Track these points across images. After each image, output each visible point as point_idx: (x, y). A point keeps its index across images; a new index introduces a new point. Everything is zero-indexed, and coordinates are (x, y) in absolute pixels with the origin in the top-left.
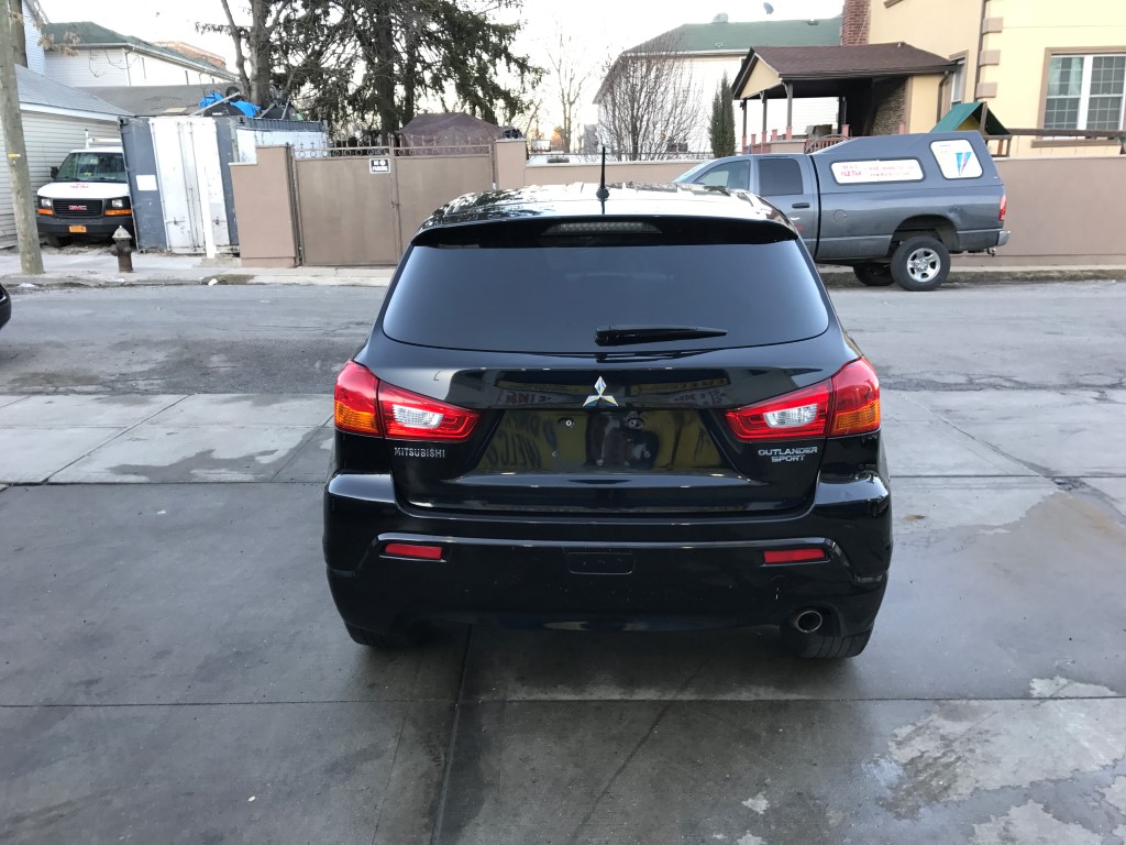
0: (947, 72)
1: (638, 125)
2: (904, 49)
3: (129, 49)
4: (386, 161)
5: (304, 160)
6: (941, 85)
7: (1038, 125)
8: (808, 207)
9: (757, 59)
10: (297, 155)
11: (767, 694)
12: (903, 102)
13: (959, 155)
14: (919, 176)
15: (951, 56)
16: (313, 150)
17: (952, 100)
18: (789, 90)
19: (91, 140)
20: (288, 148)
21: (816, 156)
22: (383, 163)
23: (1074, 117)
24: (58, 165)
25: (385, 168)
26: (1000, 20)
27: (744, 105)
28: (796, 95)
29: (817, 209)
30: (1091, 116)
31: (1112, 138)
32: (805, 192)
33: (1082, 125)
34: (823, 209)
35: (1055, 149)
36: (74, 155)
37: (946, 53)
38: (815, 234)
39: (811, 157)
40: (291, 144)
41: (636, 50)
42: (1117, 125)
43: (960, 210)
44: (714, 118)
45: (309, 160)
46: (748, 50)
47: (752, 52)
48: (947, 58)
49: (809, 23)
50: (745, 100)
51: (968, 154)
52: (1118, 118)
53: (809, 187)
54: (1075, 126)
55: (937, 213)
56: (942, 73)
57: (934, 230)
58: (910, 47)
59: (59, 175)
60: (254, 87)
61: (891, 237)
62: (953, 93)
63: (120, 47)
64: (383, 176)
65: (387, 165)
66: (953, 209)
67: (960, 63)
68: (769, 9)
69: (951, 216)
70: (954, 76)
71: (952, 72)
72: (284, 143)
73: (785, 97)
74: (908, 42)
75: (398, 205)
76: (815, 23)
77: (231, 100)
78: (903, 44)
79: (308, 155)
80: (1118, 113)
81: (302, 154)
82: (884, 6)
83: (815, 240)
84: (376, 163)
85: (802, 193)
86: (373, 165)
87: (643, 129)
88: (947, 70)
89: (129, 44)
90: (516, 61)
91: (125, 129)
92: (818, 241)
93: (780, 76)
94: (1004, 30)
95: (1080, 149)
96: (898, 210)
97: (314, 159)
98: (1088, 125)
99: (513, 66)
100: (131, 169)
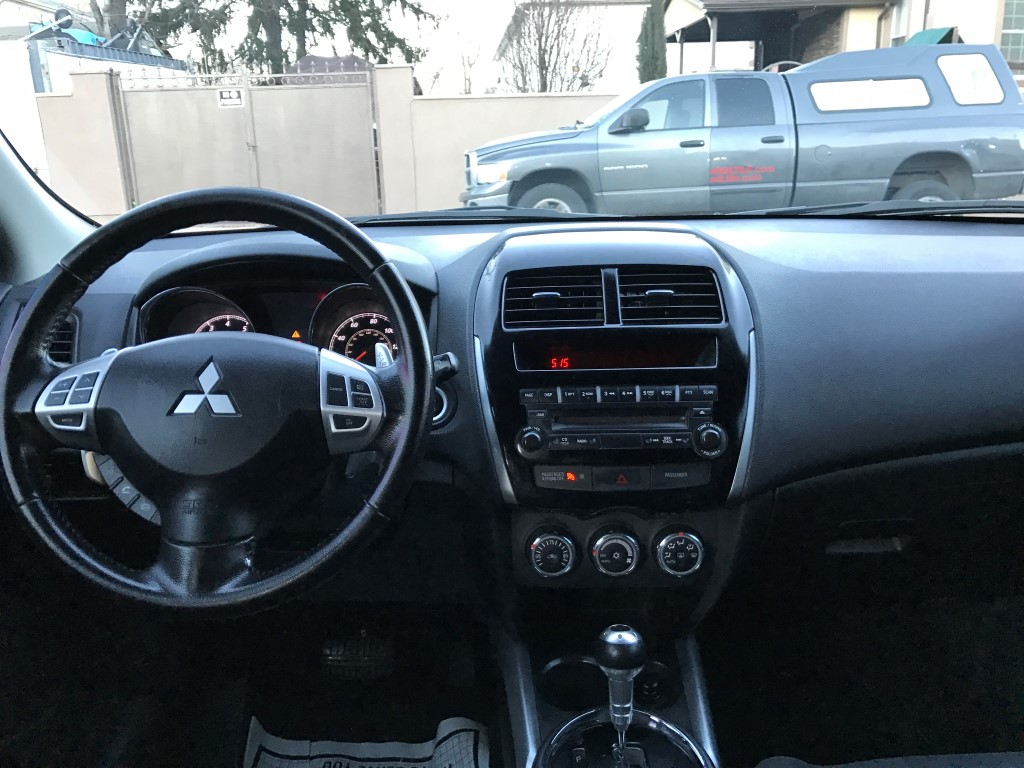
0: (887, 4)
1: (547, 59)
4: (239, 92)
5: (134, 90)
6: (880, 19)
8: (782, 141)
12: (838, 39)
14: (925, 101)
16: (143, 79)
17: (893, 36)
20: (112, 76)
21: (790, 75)
22: (234, 95)
25: (237, 101)
29: (794, 146)
32: (777, 121)
34: (801, 145)
38: (791, 178)
39: (784, 76)
40: (115, 70)
43: (979, 146)
45: (141, 91)
53: (782, 114)
55: (949, 149)
57: (937, 172)
60: (106, 19)
61: (888, 181)
62: (894, 29)
64: (235, 111)
65: (239, 97)
66: (969, 144)
69: (967, 154)
70: (895, 11)
72: (107, 70)
75: (255, 147)
77: (61, 25)
81: (131, 83)
83: (791, 185)
84: (225, 95)
85: (774, 123)
86: (222, 97)
87: (552, 63)
92: (794, 187)
96: (896, 147)
97: (147, 90)
99: (408, 11)
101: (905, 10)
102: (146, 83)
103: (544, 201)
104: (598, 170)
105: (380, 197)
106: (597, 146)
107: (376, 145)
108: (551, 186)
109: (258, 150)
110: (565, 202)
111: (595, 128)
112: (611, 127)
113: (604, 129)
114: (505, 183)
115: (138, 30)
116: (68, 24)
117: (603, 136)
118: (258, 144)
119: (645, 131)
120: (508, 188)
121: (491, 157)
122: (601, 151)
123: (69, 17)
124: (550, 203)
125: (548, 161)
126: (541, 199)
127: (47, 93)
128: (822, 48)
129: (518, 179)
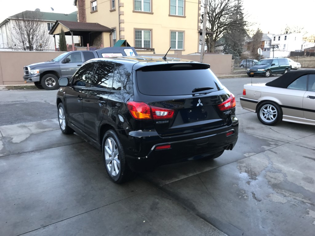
0: (111, 32)
2: (98, 25)
6: (110, 35)
7: (134, 46)
9: (59, 24)
12: (101, 39)
13: (130, 53)
15: (112, 28)
17: (113, 39)
18: (72, 33)
23: (141, 45)
26: (123, 20)
27: (54, 36)
28: (74, 35)
30: (144, 45)
31: (152, 50)
33: (143, 47)
35: (141, 52)
37: (110, 27)
41: (11, 17)
42: (150, 47)
44: (60, 40)
46: (56, 21)
47: (57, 21)
48: (111, 28)
49: (65, 15)
50: (55, 35)
51: (132, 53)
52: (149, 45)
54: (141, 47)
56: (110, 32)
58: (99, 24)
62: (113, 37)
67: (114, 30)
68: (53, 9)
70: (113, 33)
71: (112, 32)
73: (71, 35)
74: (99, 23)
76: (67, 15)
78: (98, 24)
80: (149, 44)
82: (90, 13)
88: (111, 31)
93: (70, 29)
94: (125, 23)
95: (146, 52)
98: (144, 47)
101: (115, 33)
104: (60, 71)
106: (59, 66)
108: (50, 74)
110: (53, 78)
111: (58, 62)
112: (62, 62)
113: (60, 62)
117: (61, 64)
119: (69, 63)
120: (39, 75)
121: (34, 68)
122: (60, 67)
124: (50, 78)
126: (48, 78)
128: (98, 40)
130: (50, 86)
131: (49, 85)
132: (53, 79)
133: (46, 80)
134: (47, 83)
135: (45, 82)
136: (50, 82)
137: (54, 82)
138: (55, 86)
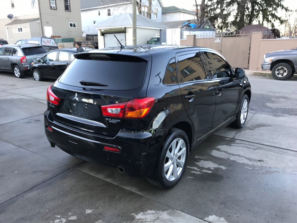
3: (181, 12)
4: (220, 39)
5: (198, 39)
10: (197, 37)
11: (134, 190)
16: (201, 36)
19: (157, 35)
20: (195, 36)
22: (219, 39)
24: (149, 40)
25: (219, 41)
36: (153, 38)
40: (195, 34)
45: (200, 39)
59: (148, 43)
63: (178, 12)
64: (218, 43)
72: (194, 34)
75: (221, 51)
79: (199, 37)
81: (198, 37)
84: (217, 39)
86: (216, 40)
89: (181, 11)
90: (285, 8)
91: (161, 32)
97: (201, 38)
99: (284, 10)
100: (161, 41)
102: (201, 37)
103: (280, 67)
105: (248, 63)
107: (250, 50)
108: (282, 63)
109: (222, 52)
110: (286, 67)
114: (271, 62)
115: (204, 23)
116: (190, 23)
118: (222, 50)
120: (271, 64)
121: (268, 56)
123: (190, 22)
124: (282, 68)
125: (281, 57)
126: (279, 67)
127: (182, 40)
129: (273, 61)
130: (280, 76)
131: (278, 75)
132: (286, 69)
133: (277, 69)
134: (277, 73)
135: (275, 71)
136: (281, 72)
137: (286, 72)
138: (285, 76)
